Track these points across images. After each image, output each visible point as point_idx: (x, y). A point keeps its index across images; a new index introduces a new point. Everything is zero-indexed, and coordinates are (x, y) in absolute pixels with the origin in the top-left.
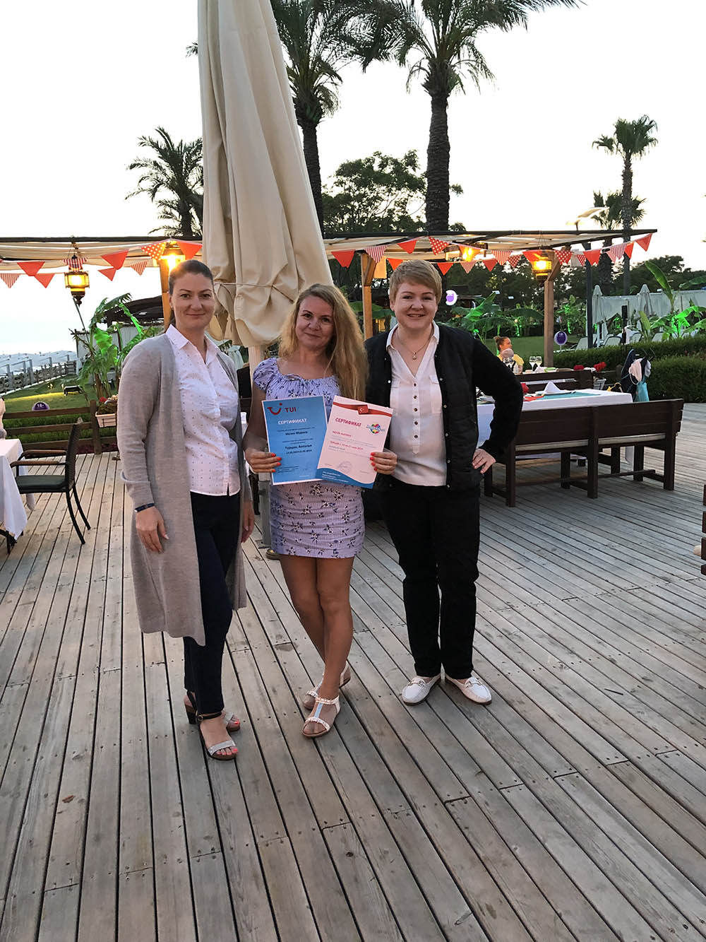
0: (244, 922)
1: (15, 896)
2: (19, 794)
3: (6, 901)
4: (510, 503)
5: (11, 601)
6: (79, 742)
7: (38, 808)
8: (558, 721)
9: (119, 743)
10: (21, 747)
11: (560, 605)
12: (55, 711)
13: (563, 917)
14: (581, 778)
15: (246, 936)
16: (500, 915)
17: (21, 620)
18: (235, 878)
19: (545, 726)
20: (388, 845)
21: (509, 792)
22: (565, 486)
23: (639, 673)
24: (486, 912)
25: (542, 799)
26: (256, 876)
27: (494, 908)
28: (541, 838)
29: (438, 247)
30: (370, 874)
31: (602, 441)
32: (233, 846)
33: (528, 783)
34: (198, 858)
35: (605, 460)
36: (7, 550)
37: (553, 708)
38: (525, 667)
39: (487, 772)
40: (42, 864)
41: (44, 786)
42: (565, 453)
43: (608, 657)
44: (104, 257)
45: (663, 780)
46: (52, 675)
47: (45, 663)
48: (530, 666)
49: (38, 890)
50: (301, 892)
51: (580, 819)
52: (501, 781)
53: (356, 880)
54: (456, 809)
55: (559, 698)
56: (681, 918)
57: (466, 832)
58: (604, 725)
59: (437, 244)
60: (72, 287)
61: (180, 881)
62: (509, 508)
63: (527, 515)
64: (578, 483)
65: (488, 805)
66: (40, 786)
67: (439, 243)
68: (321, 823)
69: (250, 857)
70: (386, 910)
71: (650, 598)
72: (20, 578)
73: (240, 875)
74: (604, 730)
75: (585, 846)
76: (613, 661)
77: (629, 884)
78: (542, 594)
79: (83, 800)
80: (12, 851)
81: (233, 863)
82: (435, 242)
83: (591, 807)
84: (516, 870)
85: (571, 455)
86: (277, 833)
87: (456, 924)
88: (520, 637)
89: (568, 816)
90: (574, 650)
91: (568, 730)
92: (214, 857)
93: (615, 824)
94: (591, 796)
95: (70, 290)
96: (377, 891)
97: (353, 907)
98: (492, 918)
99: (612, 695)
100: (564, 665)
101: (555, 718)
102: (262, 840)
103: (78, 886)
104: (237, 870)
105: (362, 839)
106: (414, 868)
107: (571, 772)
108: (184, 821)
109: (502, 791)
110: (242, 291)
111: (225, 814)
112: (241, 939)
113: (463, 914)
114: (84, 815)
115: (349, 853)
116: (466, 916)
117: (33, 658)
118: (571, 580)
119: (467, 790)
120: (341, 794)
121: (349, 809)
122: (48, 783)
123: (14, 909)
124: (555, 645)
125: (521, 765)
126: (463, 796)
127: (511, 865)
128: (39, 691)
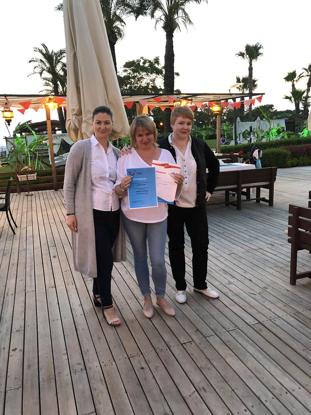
0: (97, 400)
7: (1, 354)
9: (36, 323)
11: (227, 257)
12: (5, 310)
13: (235, 391)
14: (239, 331)
15: (99, 407)
16: (208, 391)
18: (92, 381)
19: (223, 309)
20: (159, 364)
21: (209, 338)
22: (227, 205)
23: (262, 285)
24: (202, 390)
25: (224, 341)
26: (101, 380)
27: (205, 388)
28: (224, 357)
29: (171, 100)
30: (151, 376)
31: (243, 185)
32: (90, 367)
33: (217, 334)
34: (75, 373)
35: (244, 193)
37: (227, 302)
38: (214, 284)
39: (199, 330)
40: (4, 379)
41: (3, 345)
42: (227, 191)
43: (249, 279)
44: (20, 104)
45: (274, 330)
46: (3, 294)
47: (0, 288)
48: (216, 283)
49: (3, 390)
50: (122, 385)
51: (240, 349)
52: (206, 334)
53: (145, 379)
54: (188, 347)
55: (229, 297)
56: (284, 389)
57: (192, 356)
58: (249, 308)
59: (170, 99)
60: (5, 117)
61: (67, 384)
64: (233, 204)
65: (201, 344)
66: (1, 344)
67: (171, 98)
68: (129, 355)
69: (98, 371)
70: (159, 392)
71: (265, 253)
73: (94, 380)
74: (250, 310)
75: (242, 360)
76: (251, 281)
77: (262, 375)
78: (219, 252)
79: (21, 350)
81: (91, 374)
82: (170, 98)
83: (245, 344)
84: (214, 372)
85: (230, 192)
86: (110, 361)
87: (189, 396)
88: (211, 271)
90: (234, 276)
91: (234, 311)
92: (82, 372)
93: (255, 350)
94: (244, 338)
95: (5, 119)
96: (155, 384)
97: (144, 391)
98: (205, 393)
99: (251, 295)
100: (230, 283)
101: (228, 306)
102: (103, 364)
103: (21, 388)
104: (93, 378)
105: (147, 361)
106: (170, 373)
107: (235, 328)
108: (68, 357)
109: (207, 338)
110: (86, 120)
111: (86, 353)
112: (96, 408)
113: (192, 391)
114: (22, 356)
115: (142, 368)
116: (194, 392)
118: (231, 246)
119: (191, 338)
120: (137, 342)
121: (141, 348)
122: (4, 343)
124: (226, 274)
125: (214, 326)
126: (190, 341)
127: (212, 369)
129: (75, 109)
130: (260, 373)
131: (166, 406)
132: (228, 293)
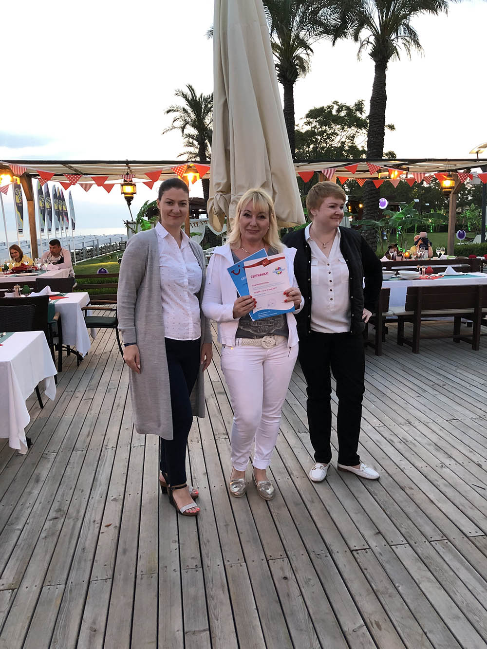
0: (214, 614)
1: (72, 582)
2: (78, 520)
3: (66, 585)
4: (415, 351)
5: (78, 397)
6: (116, 491)
7: (89, 530)
8: (436, 503)
9: (141, 492)
10: (80, 490)
11: (445, 424)
12: (102, 469)
13: (428, 635)
14: (449, 543)
15: (215, 623)
16: (385, 629)
17: (84, 409)
18: (209, 585)
19: (426, 506)
20: (310, 574)
21: (397, 548)
22: (457, 340)
24: (375, 626)
25: (421, 556)
26: (223, 586)
27: (380, 623)
28: (417, 581)
29: (373, 170)
30: (297, 592)
31: (483, 310)
32: (209, 565)
33: (410, 542)
34: (186, 570)
35: (486, 323)
36: (77, 364)
37: (433, 494)
38: (416, 465)
39: (384, 534)
40: (90, 564)
42: (458, 317)
43: (477, 463)
44: (146, 174)
46: (101, 446)
47: (97, 438)
48: (419, 464)
49: (86, 580)
50: (252, 599)
51: (446, 571)
52: (392, 540)
53: (288, 595)
54: (360, 556)
55: (439, 488)
57: (365, 571)
58: (469, 509)
59: (372, 168)
60: (125, 194)
61: (174, 584)
62: (414, 354)
63: (427, 360)
64: (465, 339)
65: (381, 555)
66: (91, 516)
67: (374, 167)
68: (267, 556)
69: (220, 573)
70: (307, 617)
72: (85, 382)
73: (213, 583)
74: (470, 513)
75: (449, 590)
76: (480, 466)
77: (477, 618)
78: (433, 415)
79: (116, 527)
80: (72, 554)
81: (209, 576)
82: (371, 166)
83: (455, 564)
84: (398, 600)
85: (462, 319)
87: (354, 631)
88: (414, 444)
89: (438, 569)
90: (452, 456)
91: (443, 510)
92: (197, 571)
93: (472, 577)
94: (455, 556)
95: (123, 195)
96: (302, 604)
97: (285, 613)
98: (378, 630)
99: (477, 489)
100: (444, 466)
101: (434, 501)
102: (228, 563)
103: (111, 580)
104: (210, 580)
105: (294, 569)
106: (328, 592)
107: (442, 539)
108: (179, 546)
109: (392, 547)
111: (205, 544)
112: (211, 624)
113: (358, 625)
114: (117, 536)
115: (285, 577)
116: (361, 626)
117: (90, 434)
118: (454, 407)
119: (368, 544)
120: (282, 539)
121: (287, 549)
122: (95, 514)
123: (71, 590)
124: (439, 451)
125: (407, 531)
126: (365, 547)
127: (395, 597)
128: (92, 456)
129: (220, 183)
130: (475, 614)
131: (315, 639)
132: (438, 481)
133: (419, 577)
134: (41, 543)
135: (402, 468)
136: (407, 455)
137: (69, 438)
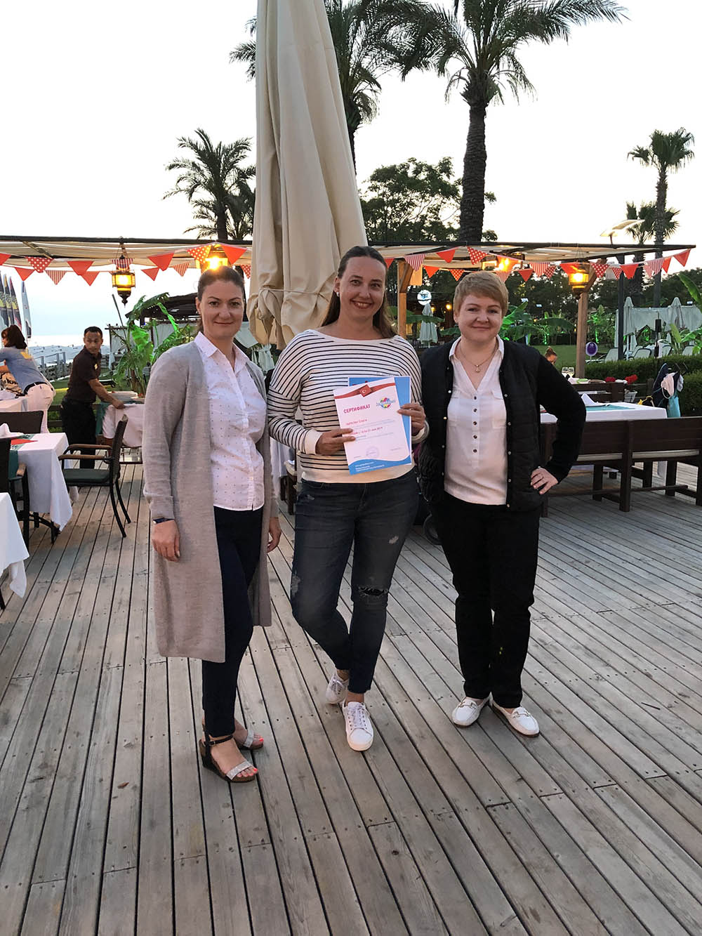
0: (297, 913)
1: (75, 877)
2: (75, 778)
3: (67, 880)
5: (57, 591)
6: (130, 731)
7: (94, 793)
8: (595, 732)
9: (167, 732)
10: (74, 732)
11: (595, 618)
12: (104, 701)
13: (605, 924)
14: (620, 789)
15: (299, 927)
16: (544, 920)
17: (67, 609)
18: (285, 870)
19: (582, 736)
20: (432, 846)
21: (549, 800)
22: (597, 498)
23: (676, 688)
24: (530, 916)
25: (584, 810)
26: (305, 868)
27: (538, 911)
28: (582, 847)
29: (477, 257)
30: (416, 873)
31: (635, 455)
32: (282, 839)
33: (567, 791)
34: (248, 849)
35: (637, 473)
36: (50, 541)
37: (590, 719)
38: (562, 678)
39: (528, 780)
40: (100, 846)
41: (98, 772)
42: (599, 465)
43: (644, 671)
44: (150, 258)
46: (101, 663)
47: (93, 652)
48: (567, 677)
49: (98, 872)
50: (350, 887)
51: (620, 831)
52: (541, 789)
53: (402, 877)
54: (499, 813)
55: (597, 709)
57: (507, 836)
58: (642, 739)
59: (475, 255)
60: (118, 287)
61: (232, 870)
63: (560, 526)
64: (610, 496)
65: (529, 812)
66: (95, 771)
67: (478, 253)
68: (367, 820)
70: (432, 908)
71: (684, 613)
72: (64, 571)
73: (290, 868)
74: (644, 743)
75: (627, 858)
76: (649, 676)
77: (670, 895)
78: (577, 606)
79: (136, 787)
80: (71, 833)
81: (283, 855)
82: (474, 252)
83: (632, 821)
84: (558, 876)
85: (604, 468)
86: (324, 829)
87: (501, 925)
88: (556, 648)
90: (609, 663)
91: (606, 742)
92: (264, 848)
93: (654, 836)
94: (630, 807)
95: (116, 289)
96: (423, 890)
97: (399, 903)
98: (536, 921)
99: (649, 709)
100: (600, 678)
101: (593, 730)
102: (310, 834)
103: (135, 869)
104: (286, 862)
105: (407, 839)
106: (459, 869)
107: (610, 783)
108: (234, 812)
109: (542, 798)
110: (290, 298)
111: (273, 808)
112: (293, 929)
113: (507, 916)
114: (138, 801)
115: (394, 852)
116: (511, 918)
117: (82, 647)
118: (605, 593)
119: (508, 797)
120: (384, 793)
121: (393, 810)
122: (102, 769)
123: (75, 888)
124: (592, 657)
125: (560, 774)
126: (504, 802)
127: (554, 871)
128: (88, 679)
129: (268, 274)
130: (667, 891)
132: (595, 701)
133: (584, 842)
134: (22, 817)
135: (543, 683)
136: (548, 663)
137: (50, 653)
